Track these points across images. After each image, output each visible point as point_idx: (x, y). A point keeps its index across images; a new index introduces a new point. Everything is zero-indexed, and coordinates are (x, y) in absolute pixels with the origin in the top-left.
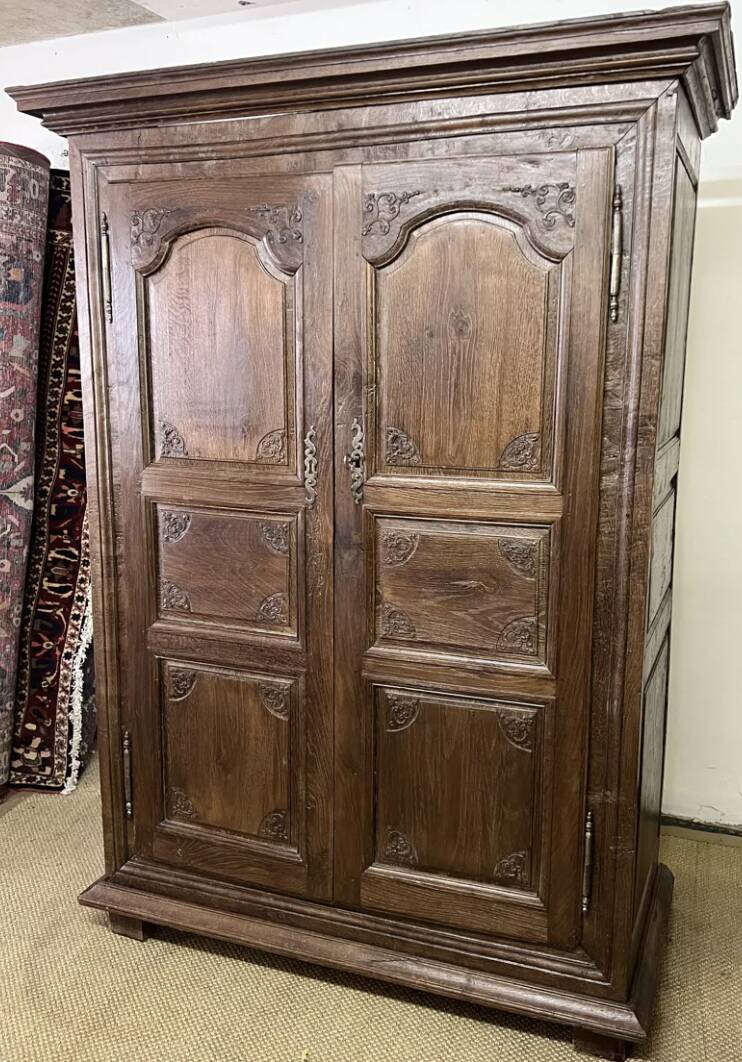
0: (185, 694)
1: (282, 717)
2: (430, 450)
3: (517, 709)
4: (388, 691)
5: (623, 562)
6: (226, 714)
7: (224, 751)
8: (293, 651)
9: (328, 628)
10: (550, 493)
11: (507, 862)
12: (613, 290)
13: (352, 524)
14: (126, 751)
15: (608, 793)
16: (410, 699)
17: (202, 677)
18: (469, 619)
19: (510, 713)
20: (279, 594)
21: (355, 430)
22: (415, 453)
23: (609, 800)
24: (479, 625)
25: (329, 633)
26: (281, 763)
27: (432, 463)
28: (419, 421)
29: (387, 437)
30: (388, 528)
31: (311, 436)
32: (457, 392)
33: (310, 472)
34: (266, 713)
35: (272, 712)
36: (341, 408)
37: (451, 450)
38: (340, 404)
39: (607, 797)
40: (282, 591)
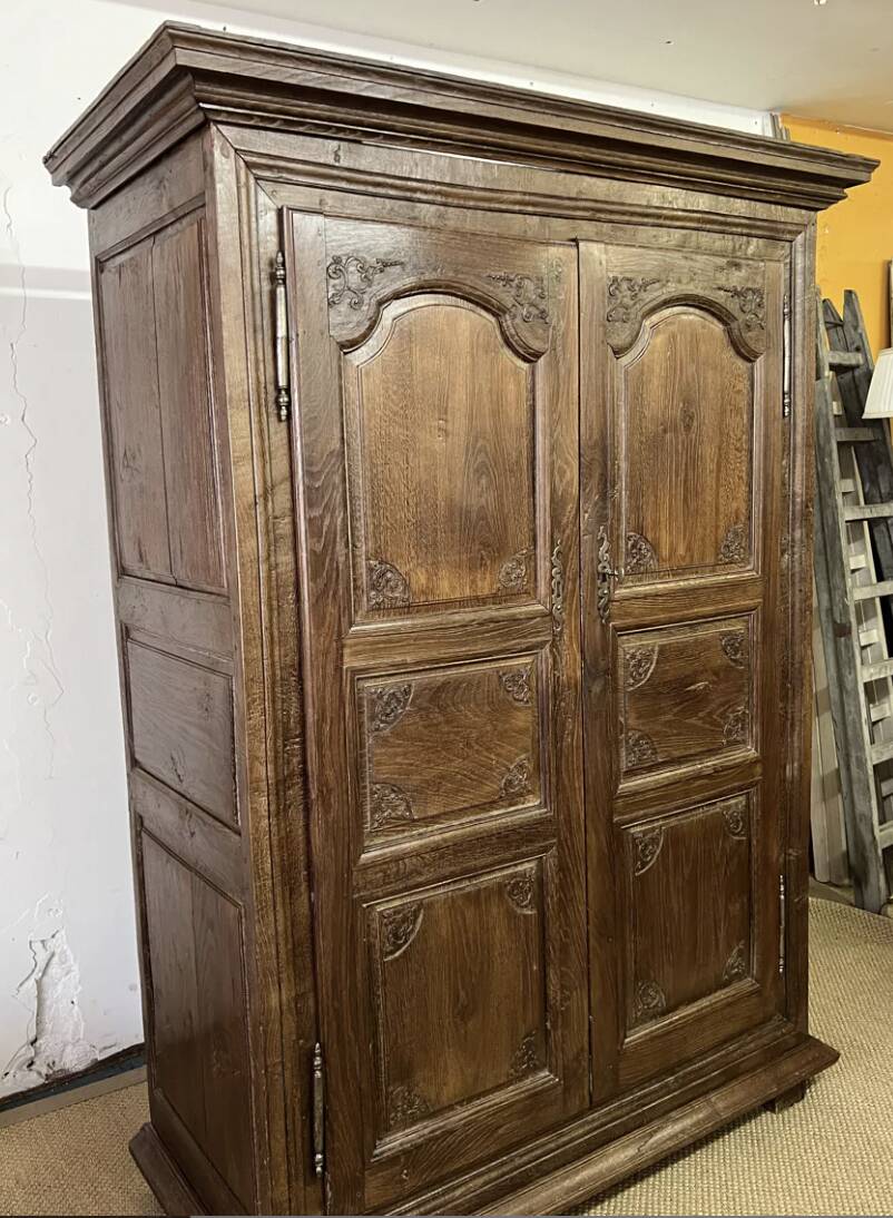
0: (406, 941)
1: (530, 913)
2: (665, 552)
3: (733, 801)
4: (632, 831)
5: (798, 633)
6: (464, 942)
7: (462, 994)
8: (540, 822)
9: (578, 776)
10: (753, 581)
11: (730, 961)
12: (786, 389)
13: (599, 648)
14: (318, 1074)
15: (791, 851)
16: (653, 829)
17: (430, 906)
18: (700, 723)
19: (728, 808)
20: (523, 757)
21: (602, 539)
22: (651, 557)
23: (792, 858)
24: (707, 726)
25: (578, 784)
26: (531, 970)
27: (666, 566)
28: (656, 523)
29: (627, 544)
30: (630, 645)
31: (559, 552)
32: (686, 489)
33: (559, 595)
34: (511, 915)
35: (519, 911)
36: (587, 515)
37: (681, 551)
38: (586, 512)
39: (790, 855)
40: (527, 751)
